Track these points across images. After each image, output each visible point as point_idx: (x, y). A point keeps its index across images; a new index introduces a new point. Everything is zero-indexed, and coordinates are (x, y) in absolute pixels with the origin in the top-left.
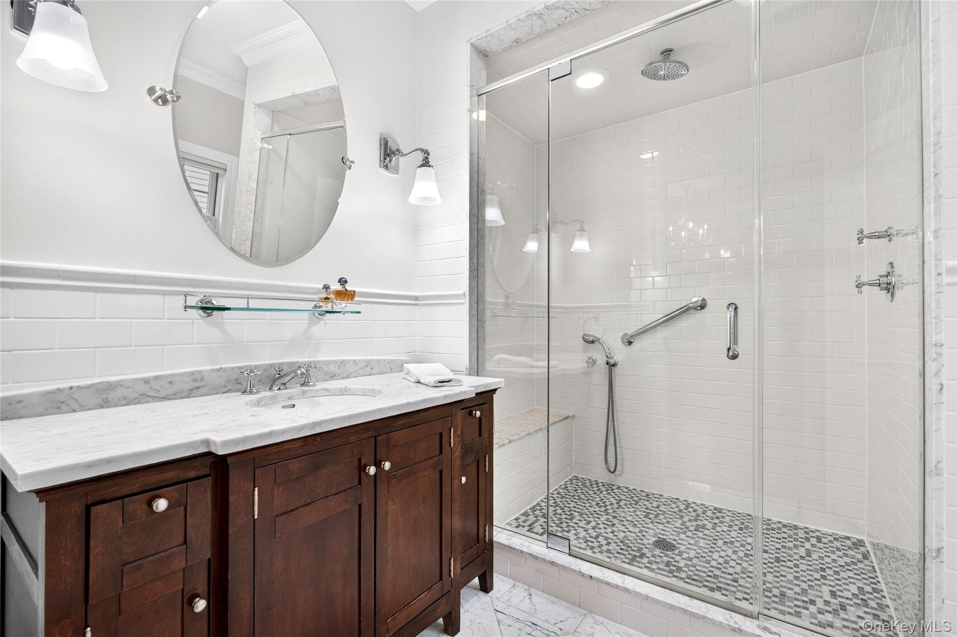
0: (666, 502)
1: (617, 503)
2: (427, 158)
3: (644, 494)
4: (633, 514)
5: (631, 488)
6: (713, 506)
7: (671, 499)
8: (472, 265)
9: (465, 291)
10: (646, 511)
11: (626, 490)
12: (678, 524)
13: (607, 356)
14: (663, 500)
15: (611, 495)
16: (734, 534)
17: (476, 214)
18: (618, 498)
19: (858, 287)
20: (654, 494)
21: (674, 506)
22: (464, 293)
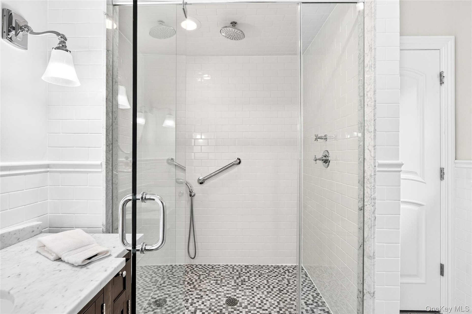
0: (223, 269)
1: (199, 278)
2: (65, 43)
3: (210, 267)
4: (210, 284)
5: (203, 264)
6: (244, 265)
7: (225, 267)
8: (108, 141)
9: (102, 161)
10: (215, 279)
11: (200, 267)
12: (233, 283)
13: (190, 191)
14: (221, 268)
15: (194, 273)
16: (258, 280)
17: (111, 99)
18: (198, 275)
19: (315, 161)
20: (215, 265)
21: (227, 270)
22: (101, 164)
